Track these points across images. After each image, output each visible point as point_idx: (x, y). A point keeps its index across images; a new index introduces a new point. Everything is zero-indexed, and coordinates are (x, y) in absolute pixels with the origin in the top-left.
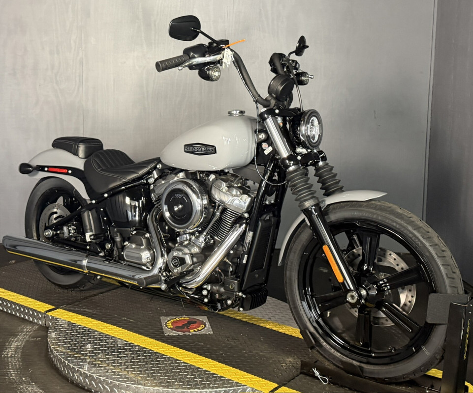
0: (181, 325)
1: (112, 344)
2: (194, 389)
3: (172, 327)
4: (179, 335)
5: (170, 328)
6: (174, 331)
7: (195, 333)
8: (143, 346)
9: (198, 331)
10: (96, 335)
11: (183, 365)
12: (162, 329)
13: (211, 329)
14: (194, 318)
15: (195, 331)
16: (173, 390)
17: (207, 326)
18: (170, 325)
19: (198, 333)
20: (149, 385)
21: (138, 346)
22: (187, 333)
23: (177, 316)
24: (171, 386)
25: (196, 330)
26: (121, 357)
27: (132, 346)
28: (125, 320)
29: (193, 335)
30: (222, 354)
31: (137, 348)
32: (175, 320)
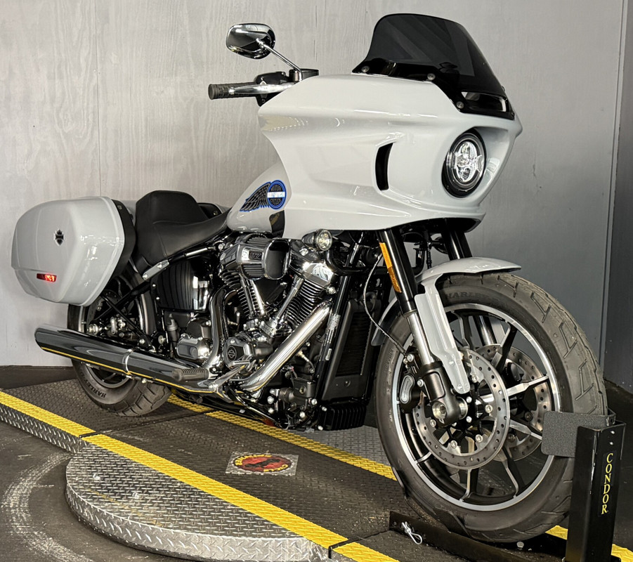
0: (254, 463)
1: (147, 478)
2: (227, 535)
3: (241, 464)
4: (245, 474)
5: (238, 466)
6: (240, 469)
7: (269, 473)
8: (186, 483)
9: (275, 471)
10: (132, 467)
11: (229, 507)
12: (226, 466)
13: (295, 471)
14: (278, 457)
15: (270, 471)
16: (199, 534)
17: (292, 466)
18: (239, 462)
19: (273, 474)
20: (171, 526)
21: (181, 482)
22: (258, 473)
23: (257, 452)
24: (199, 530)
25: (273, 470)
26: (150, 494)
27: (173, 482)
28: (181, 452)
29: (265, 475)
30: (292, 500)
31: (179, 484)
32: (251, 456)
